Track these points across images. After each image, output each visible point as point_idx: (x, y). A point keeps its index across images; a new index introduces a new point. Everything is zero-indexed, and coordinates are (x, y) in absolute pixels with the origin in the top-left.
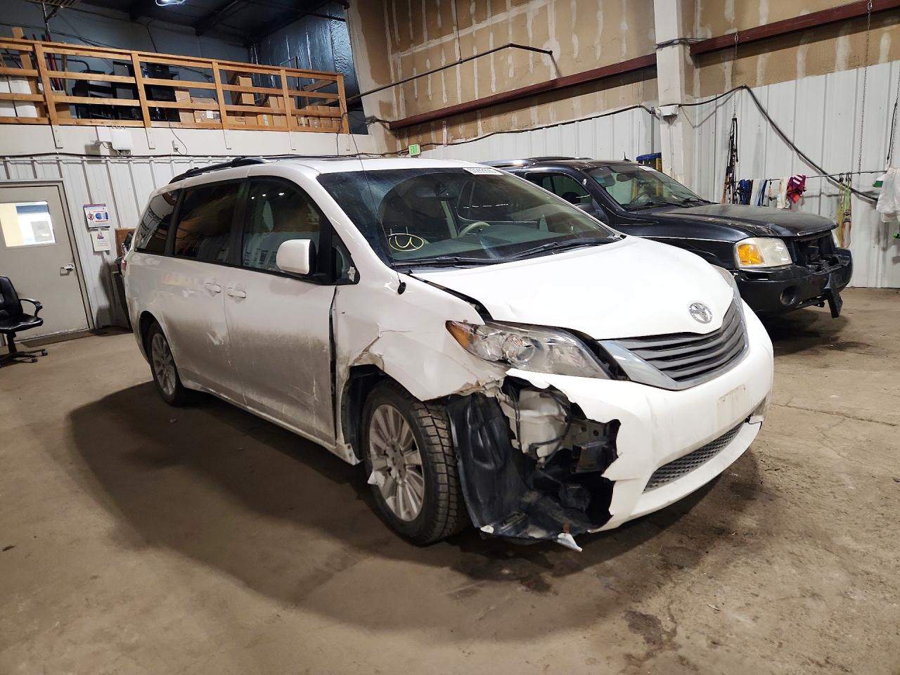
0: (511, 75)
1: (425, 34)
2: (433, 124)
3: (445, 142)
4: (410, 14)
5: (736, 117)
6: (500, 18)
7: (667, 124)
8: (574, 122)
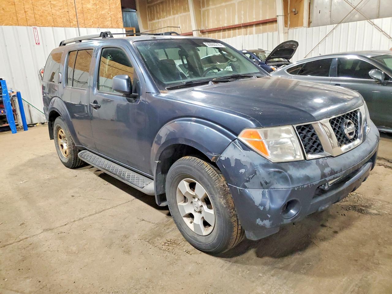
1: (156, 18)
4: (152, 13)
6: (170, 17)
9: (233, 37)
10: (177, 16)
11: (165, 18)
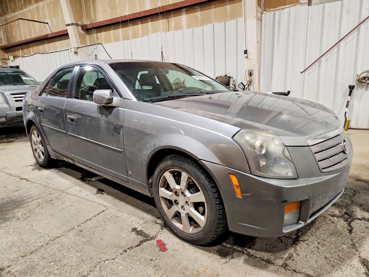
0: (38, 31)
1: (9, 10)
2: (16, 48)
3: (21, 56)
5: (96, 55)
6: (31, 7)
7: (76, 56)
8: (58, 52)
9: (142, 37)
10: (41, 4)
11: (22, 9)
